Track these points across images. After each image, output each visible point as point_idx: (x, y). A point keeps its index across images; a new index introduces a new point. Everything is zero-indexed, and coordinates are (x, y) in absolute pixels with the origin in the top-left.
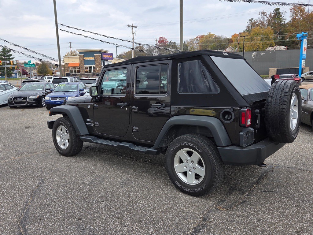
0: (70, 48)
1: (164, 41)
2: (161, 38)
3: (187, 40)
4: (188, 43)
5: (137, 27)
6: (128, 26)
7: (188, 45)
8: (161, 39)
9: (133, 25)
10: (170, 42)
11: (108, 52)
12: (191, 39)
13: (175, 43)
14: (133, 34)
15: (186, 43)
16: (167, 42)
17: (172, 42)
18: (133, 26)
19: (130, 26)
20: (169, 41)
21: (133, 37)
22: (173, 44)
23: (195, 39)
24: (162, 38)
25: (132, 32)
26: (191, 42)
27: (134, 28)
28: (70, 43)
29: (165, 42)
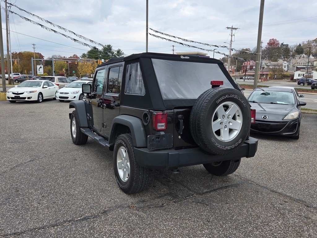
0: (173, 51)
1: (274, 43)
2: (271, 39)
3: (304, 42)
4: (304, 45)
5: (237, 29)
6: (228, 28)
7: (304, 47)
8: (271, 41)
9: (232, 26)
10: (282, 44)
11: (206, 55)
12: (309, 41)
13: (287, 45)
14: (232, 36)
15: (302, 45)
16: (279, 43)
17: (284, 44)
18: (232, 28)
19: (229, 28)
20: (280, 43)
21: (231, 39)
22: (285, 47)
23: (314, 40)
24: (273, 39)
25: (231, 34)
26: (308, 44)
27: (233, 30)
28: (173, 46)
29: (276, 44)
